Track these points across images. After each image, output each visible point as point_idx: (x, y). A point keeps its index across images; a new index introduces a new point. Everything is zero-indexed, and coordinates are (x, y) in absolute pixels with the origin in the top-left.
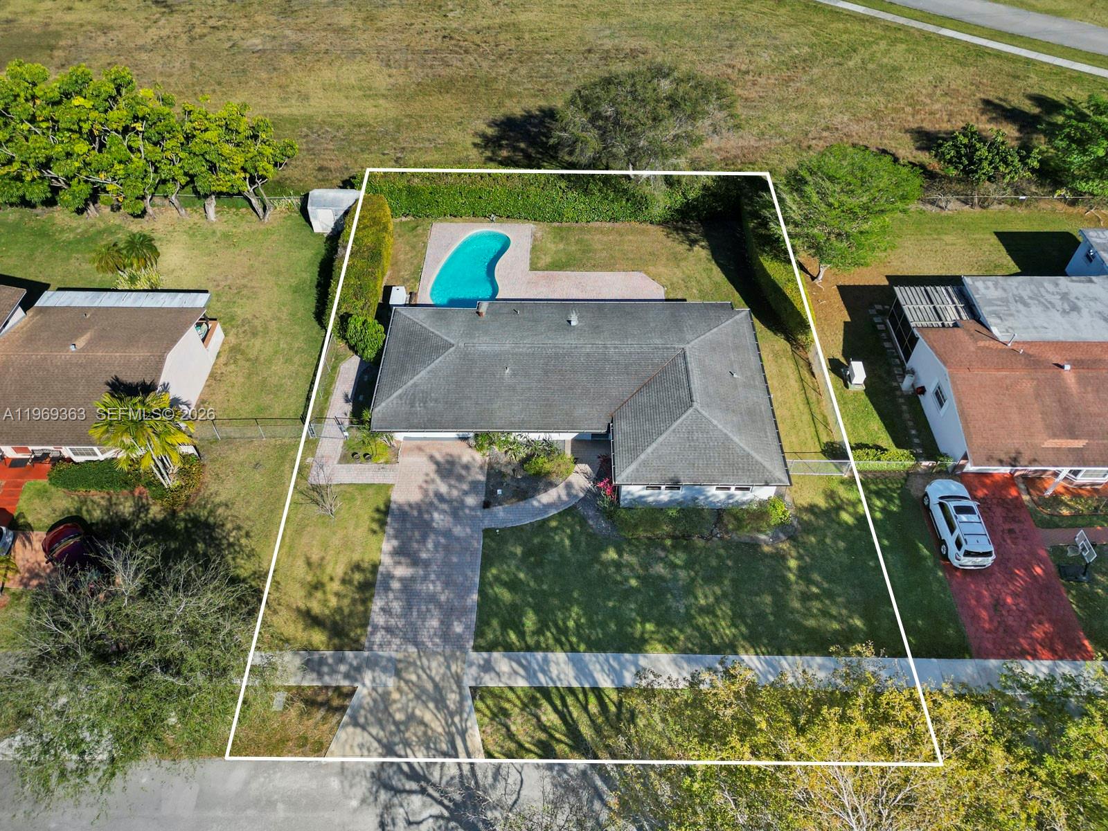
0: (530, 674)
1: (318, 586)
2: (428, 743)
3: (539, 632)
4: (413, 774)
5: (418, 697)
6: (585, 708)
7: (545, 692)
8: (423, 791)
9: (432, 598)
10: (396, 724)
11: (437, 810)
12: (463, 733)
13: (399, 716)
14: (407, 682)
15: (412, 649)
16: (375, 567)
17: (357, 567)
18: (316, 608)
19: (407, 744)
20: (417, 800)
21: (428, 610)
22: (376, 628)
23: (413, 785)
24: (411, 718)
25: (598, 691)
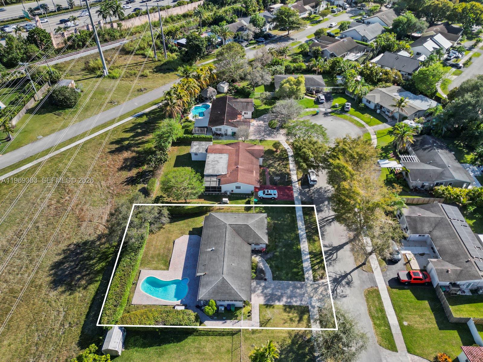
0: (308, 270)
1: (291, 320)
2: (326, 290)
3: (298, 268)
4: (333, 292)
5: (316, 293)
6: (313, 261)
7: (312, 267)
8: (336, 290)
9: (292, 291)
10: (323, 297)
11: (339, 287)
12: (323, 283)
13: (321, 296)
14: (314, 295)
15: (306, 295)
16: (284, 306)
17: (285, 310)
18: (298, 319)
19: (327, 294)
20: (338, 291)
21: (295, 292)
22: (301, 304)
23: (335, 292)
24: (321, 294)
25: (310, 258)
